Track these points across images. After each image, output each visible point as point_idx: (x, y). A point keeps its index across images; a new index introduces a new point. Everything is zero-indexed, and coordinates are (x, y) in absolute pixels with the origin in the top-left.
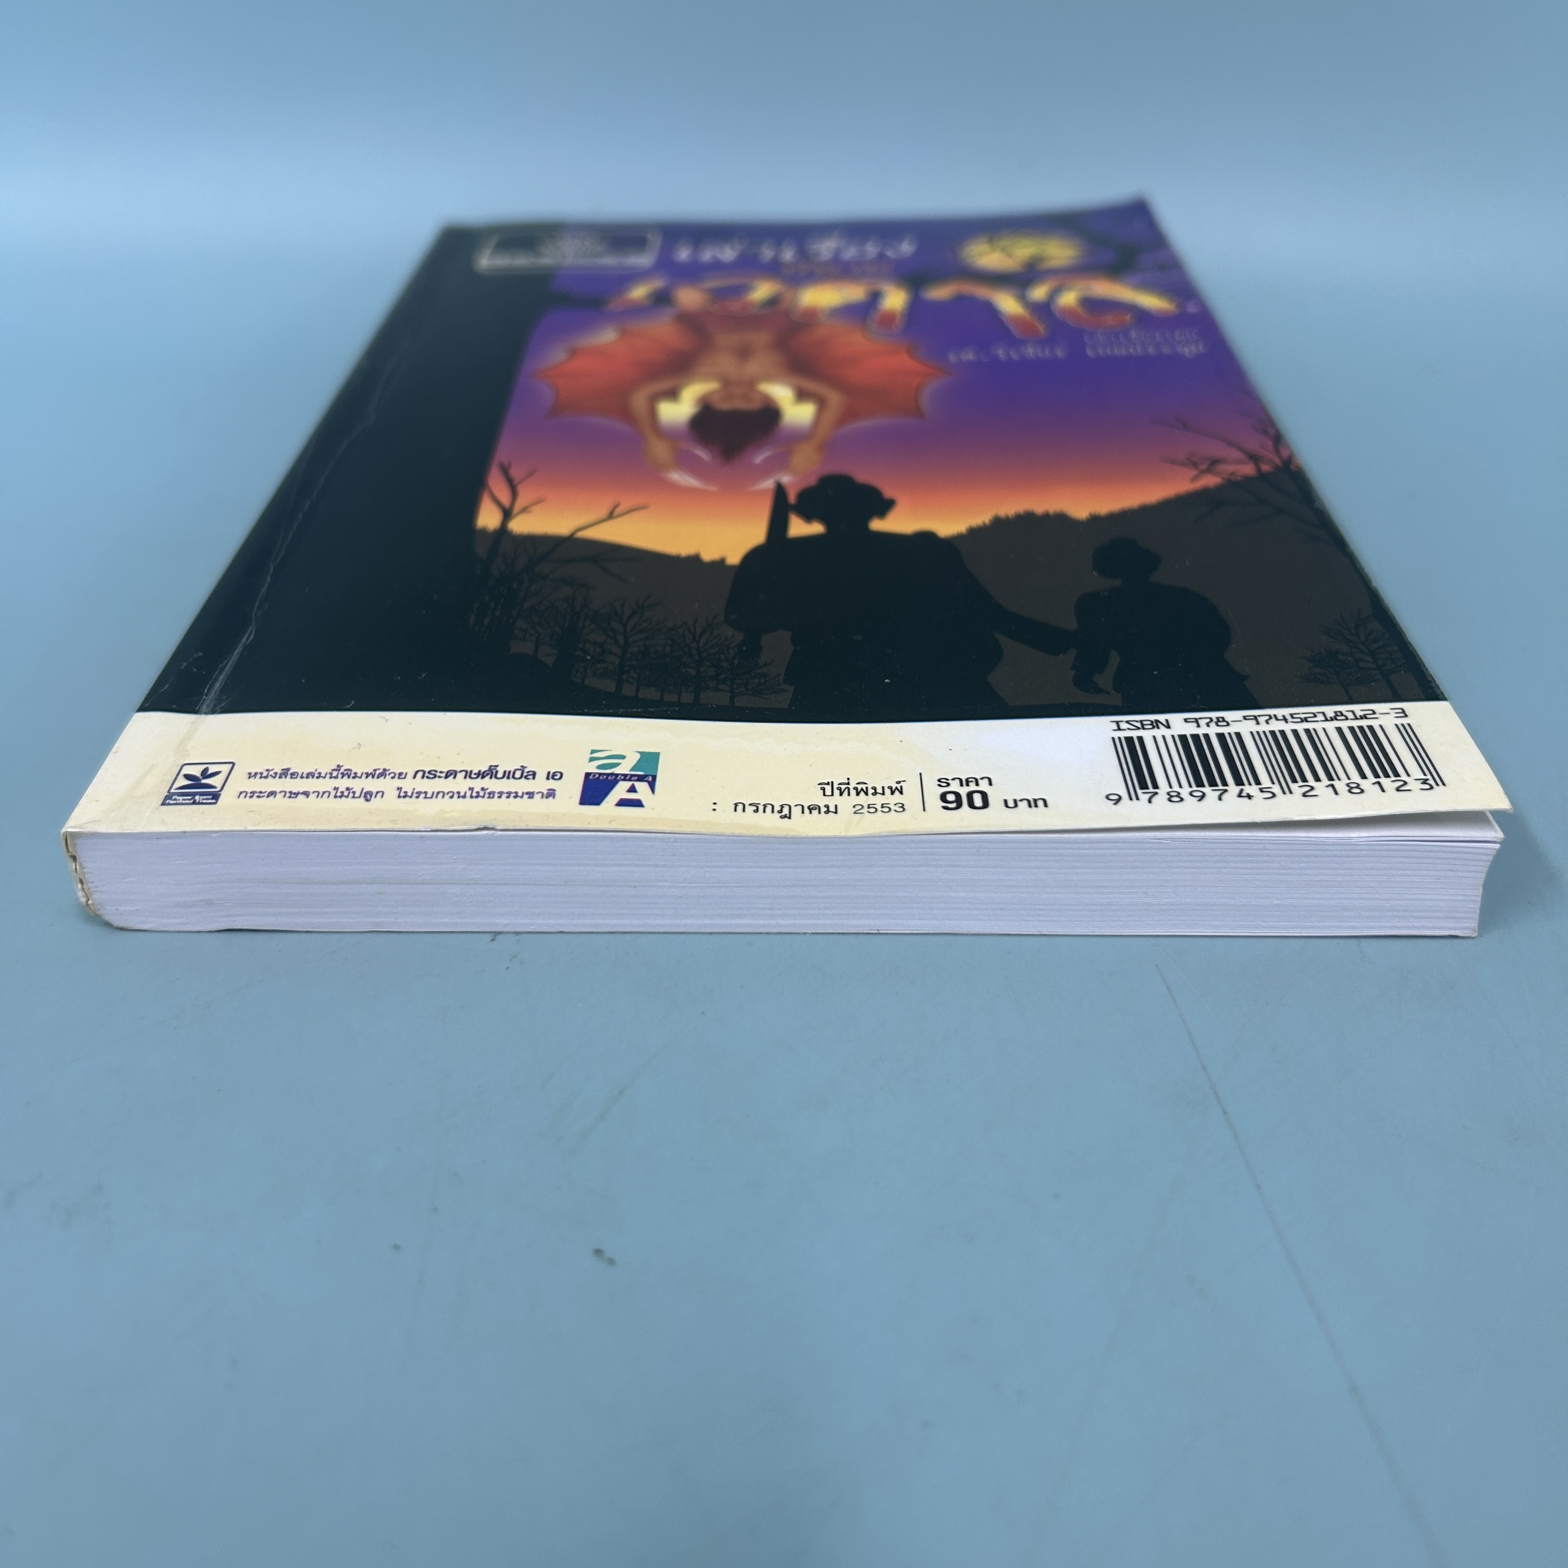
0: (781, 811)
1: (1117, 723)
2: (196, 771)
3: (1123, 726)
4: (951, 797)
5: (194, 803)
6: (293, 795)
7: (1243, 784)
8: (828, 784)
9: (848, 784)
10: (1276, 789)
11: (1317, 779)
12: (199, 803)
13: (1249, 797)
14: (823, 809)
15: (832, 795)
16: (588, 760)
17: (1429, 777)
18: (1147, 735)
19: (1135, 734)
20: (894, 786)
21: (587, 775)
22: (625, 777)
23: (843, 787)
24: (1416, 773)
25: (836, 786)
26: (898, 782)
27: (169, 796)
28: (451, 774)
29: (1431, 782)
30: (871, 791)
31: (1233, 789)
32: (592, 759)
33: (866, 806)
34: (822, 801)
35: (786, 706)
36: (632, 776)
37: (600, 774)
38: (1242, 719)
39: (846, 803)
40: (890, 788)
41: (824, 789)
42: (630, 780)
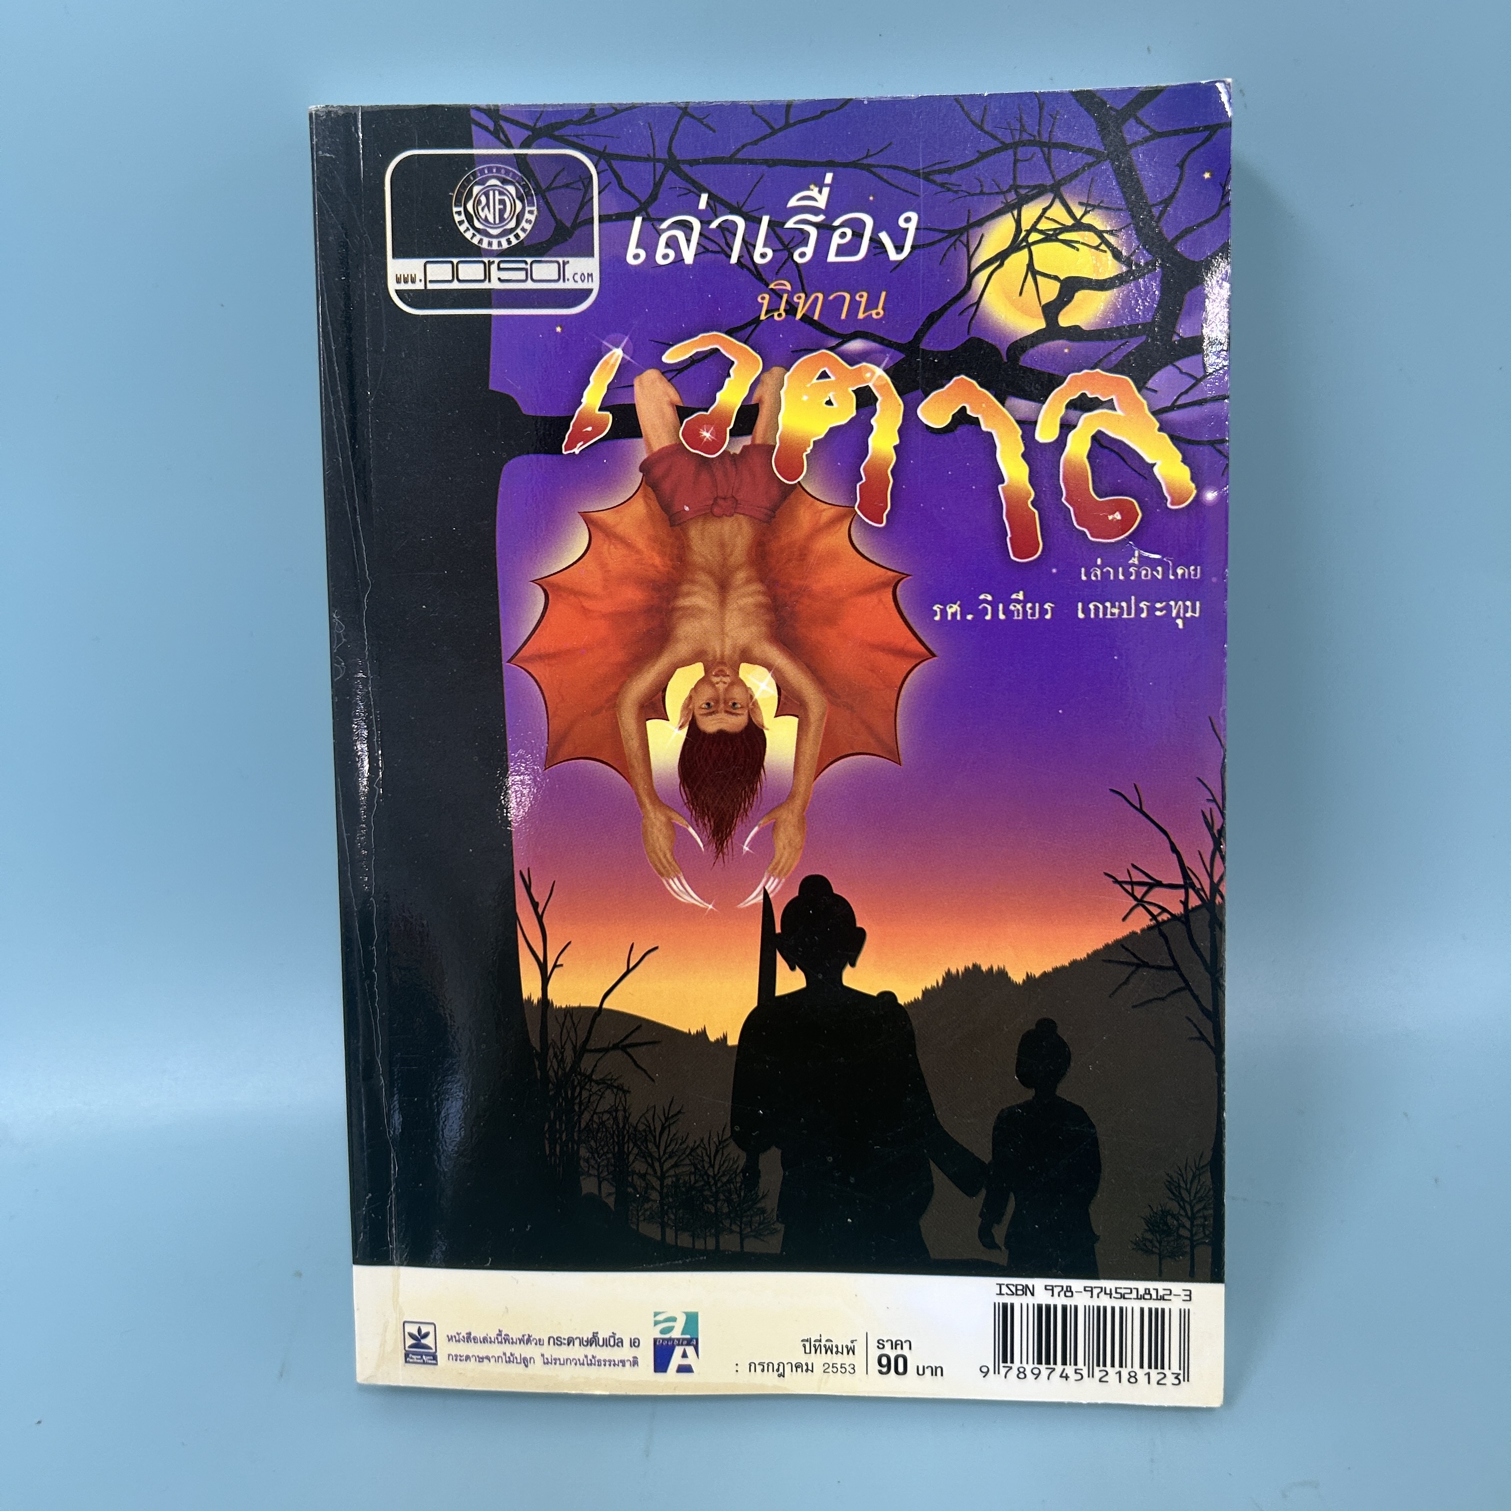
0: (778, 1370)
1: (1000, 1285)
2: (414, 1330)
3: (1005, 1290)
4: (884, 1361)
5: (424, 1363)
6: (481, 1359)
7: (1066, 1364)
8: (807, 1341)
9: (820, 1341)
10: (1085, 1372)
11: (1113, 1365)
12: (427, 1363)
13: (1067, 1377)
14: (805, 1368)
15: (810, 1353)
16: (653, 1324)
17: (1182, 1372)
18: (1017, 1301)
19: (1008, 1300)
20: (850, 1345)
21: (655, 1340)
22: (681, 1342)
23: (817, 1344)
24: (1175, 1368)
25: (813, 1343)
26: (852, 1342)
27: (407, 1355)
28: (570, 1341)
29: (1181, 1377)
30: (835, 1350)
31: (1059, 1367)
32: (656, 1323)
33: (831, 1365)
34: (803, 1359)
35: (779, 1252)
36: (684, 1339)
37: (663, 1340)
38: (1082, 1290)
39: (818, 1360)
40: (847, 1347)
41: (804, 1346)
42: (682, 1345)
